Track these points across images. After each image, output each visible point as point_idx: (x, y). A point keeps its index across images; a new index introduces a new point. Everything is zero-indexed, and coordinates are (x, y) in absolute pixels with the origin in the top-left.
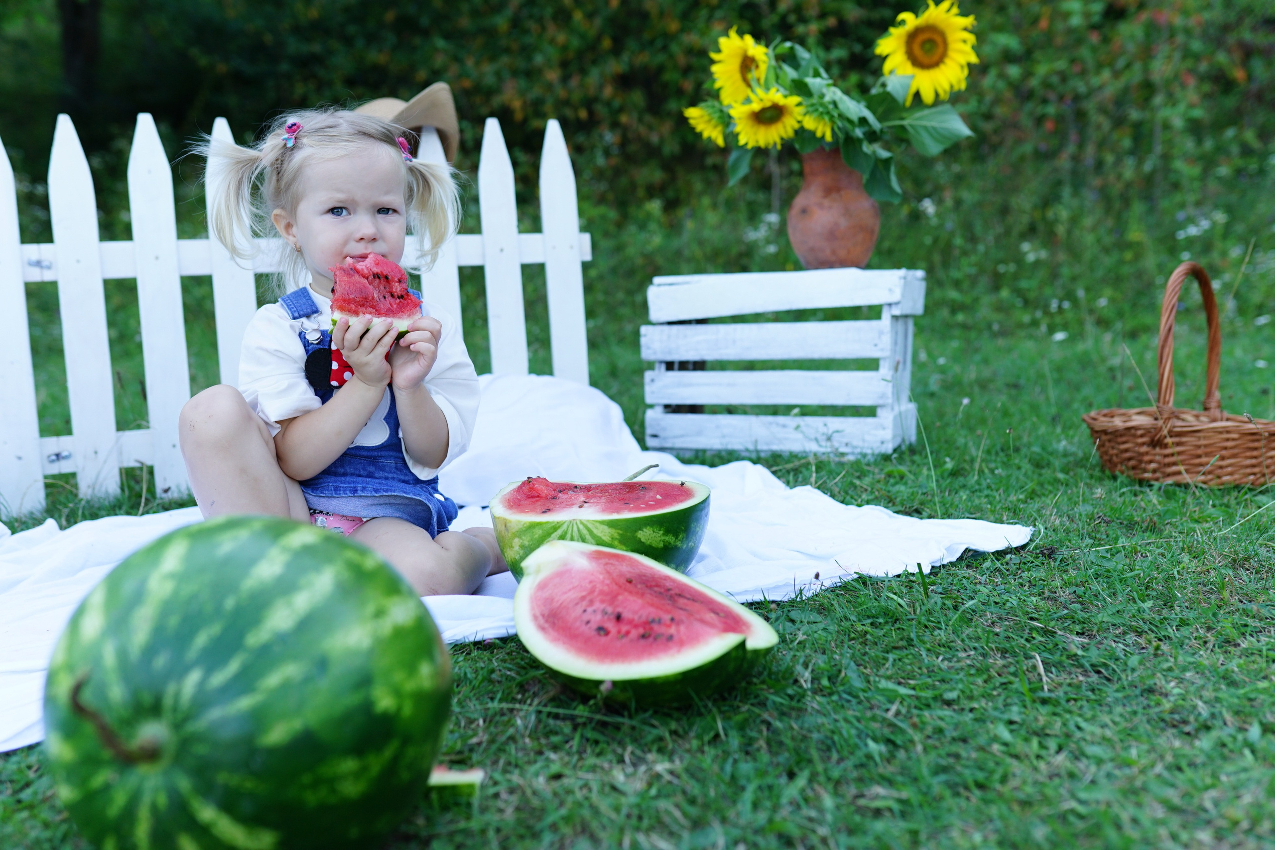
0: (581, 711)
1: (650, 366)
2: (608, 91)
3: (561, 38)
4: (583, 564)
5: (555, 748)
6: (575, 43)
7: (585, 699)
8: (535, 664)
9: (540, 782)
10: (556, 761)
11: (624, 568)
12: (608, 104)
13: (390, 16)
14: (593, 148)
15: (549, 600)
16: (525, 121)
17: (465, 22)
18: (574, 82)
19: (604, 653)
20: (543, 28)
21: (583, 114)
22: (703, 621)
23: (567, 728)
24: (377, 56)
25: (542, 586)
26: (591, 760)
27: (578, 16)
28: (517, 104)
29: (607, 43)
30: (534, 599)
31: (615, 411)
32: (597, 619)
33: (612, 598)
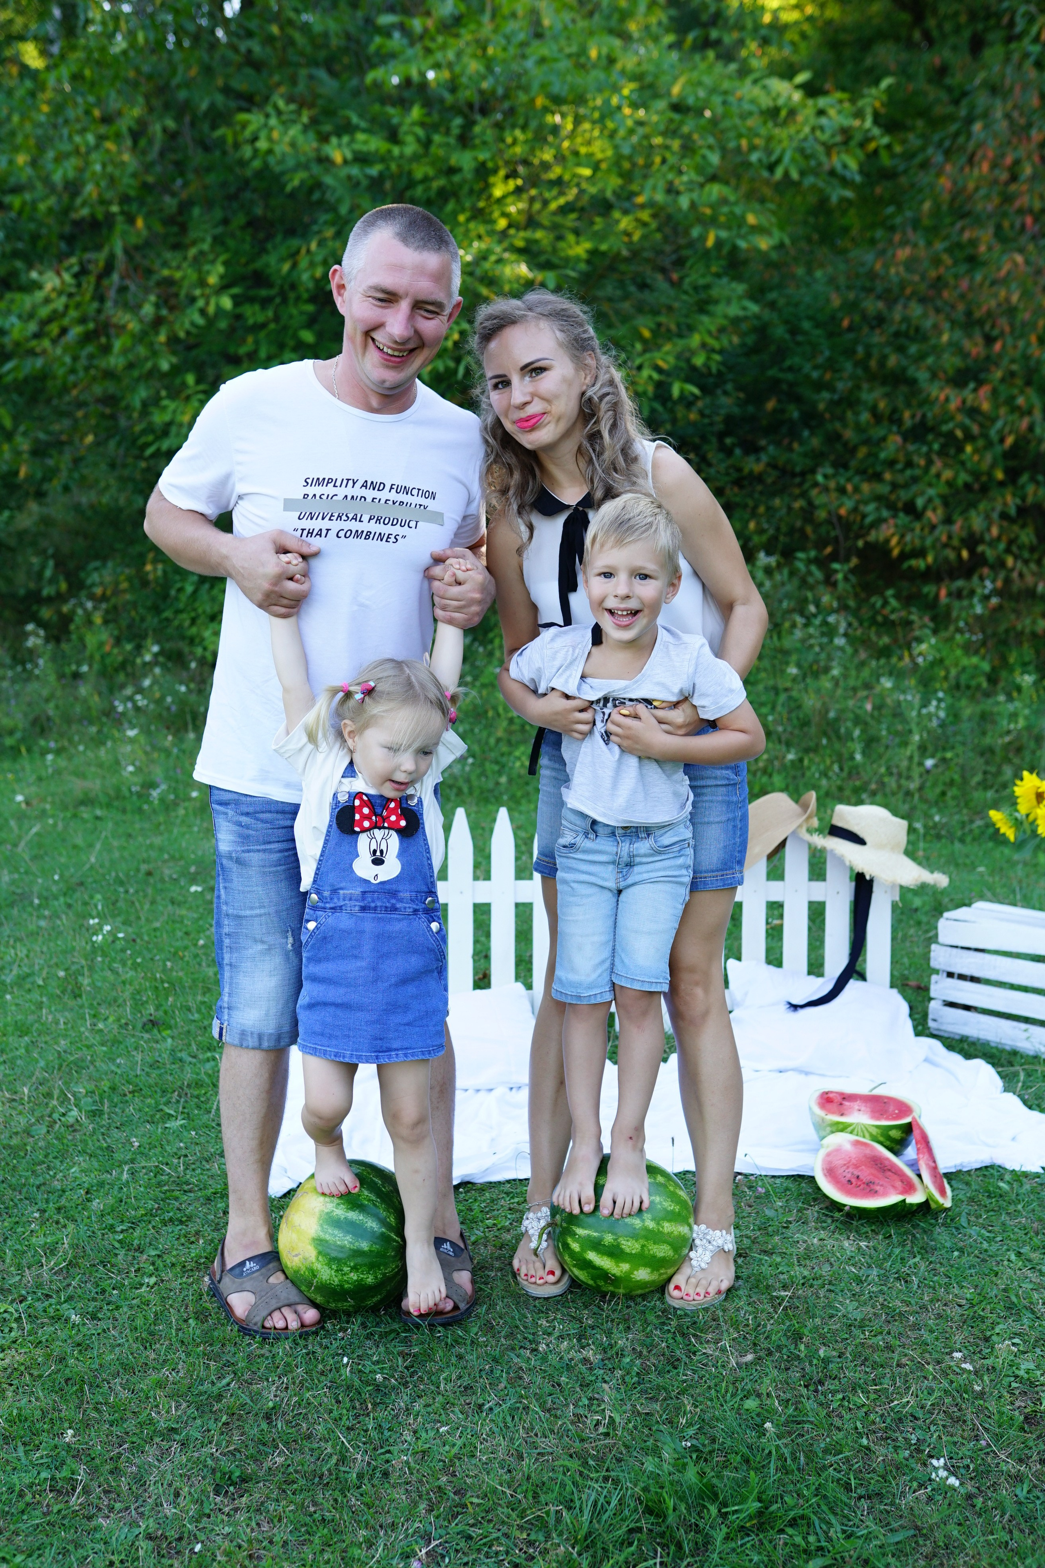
0: (837, 1215)
1: (937, 972)
2: (994, 531)
3: (948, 473)
4: (848, 1147)
5: (824, 1229)
6: (964, 478)
7: (840, 1210)
8: (819, 1189)
9: (815, 1241)
10: (823, 1234)
11: (868, 1151)
12: (994, 544)
14: (972, 593)
15: (830, 1162)
17: (849, 434)
18: (957, 521)
19: (849, 1193)
20: (930, 463)
22: (894, 1187)
23: (829, 1221)
24: (754, 465)
25: (828, 1155)
26: (836, 1236)
27: (969, 449)
28: (894, 541)
30: (824, 1161)
31: (904, 1007)
32: (849, 1176)
33: (856, 1167)
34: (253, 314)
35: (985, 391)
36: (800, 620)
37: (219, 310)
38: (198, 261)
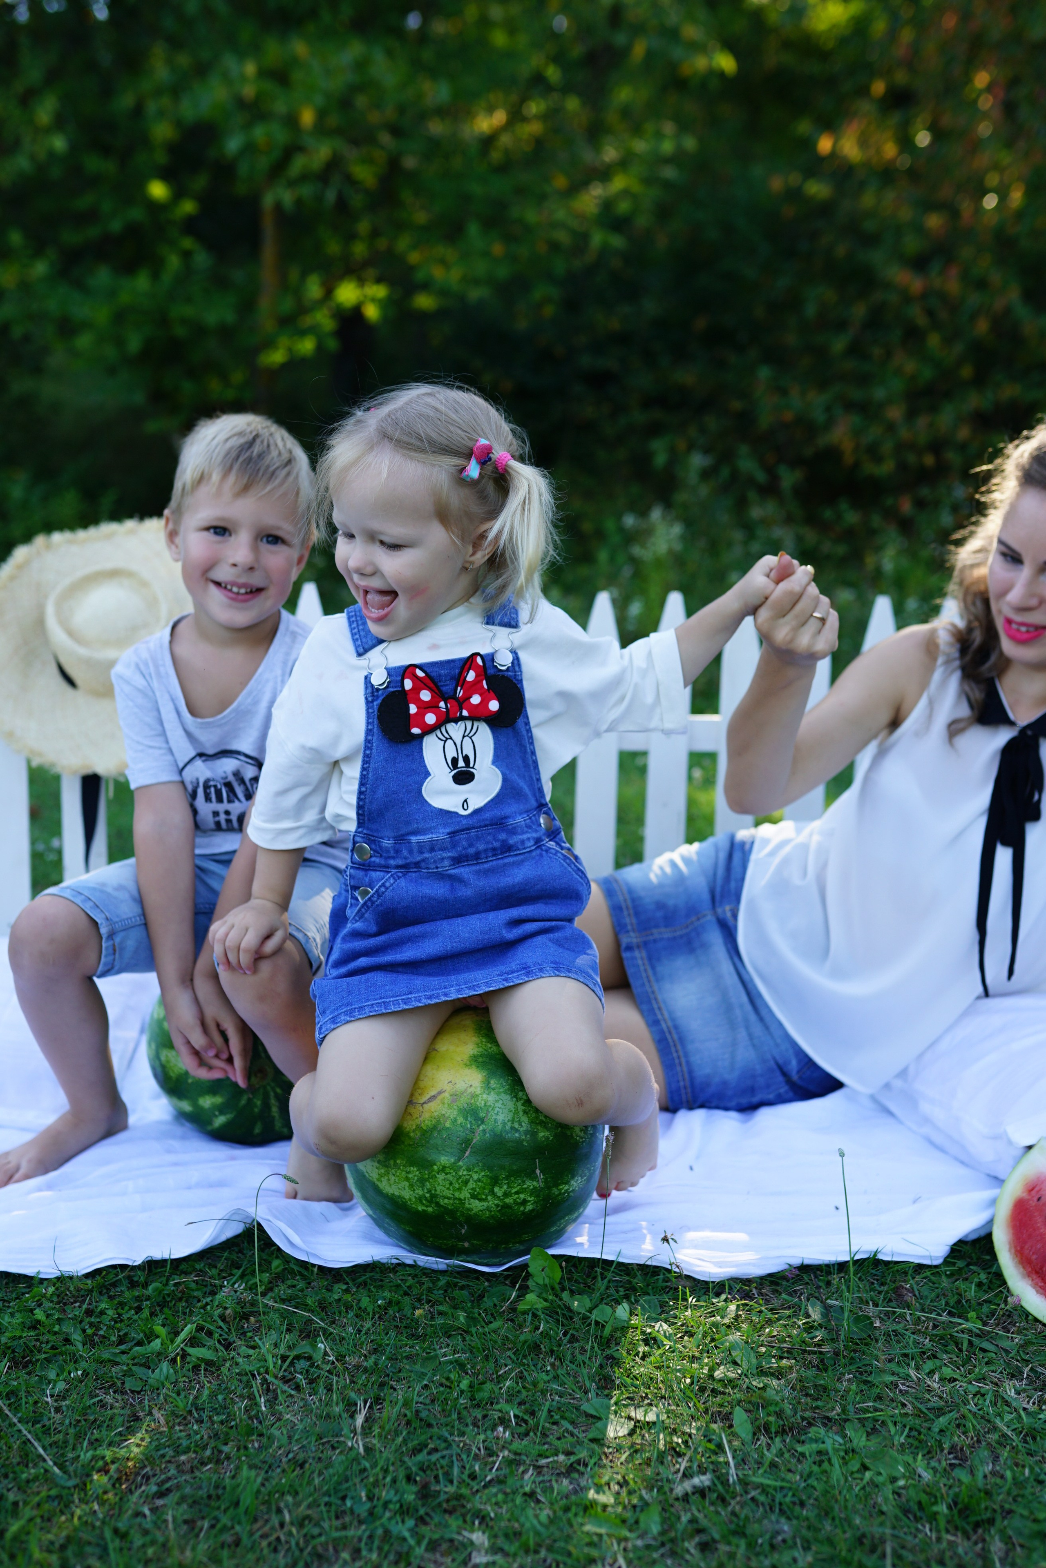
2: (964, 433)
3: (910, 366)
6: (928, 373)
12: (963, 447)
13: (701, 323)
16: (857, 465)
17: (791, 339)
18: (922, 422)
20: (890, 355)
21: (929, 460)
27: (934, 341)
28: (847, 446)
29: (966, 372)
34: (94, 163)
35: (954, 272)
36: (738, 535)
37: (52, 154)
38: (27, 99)
